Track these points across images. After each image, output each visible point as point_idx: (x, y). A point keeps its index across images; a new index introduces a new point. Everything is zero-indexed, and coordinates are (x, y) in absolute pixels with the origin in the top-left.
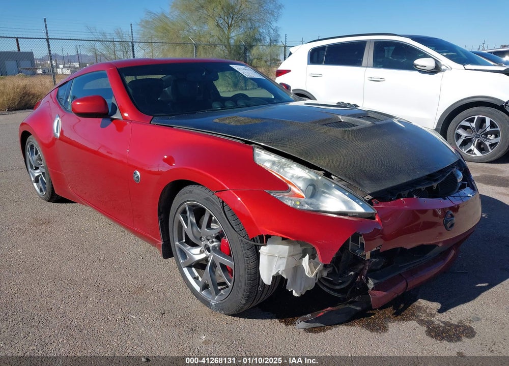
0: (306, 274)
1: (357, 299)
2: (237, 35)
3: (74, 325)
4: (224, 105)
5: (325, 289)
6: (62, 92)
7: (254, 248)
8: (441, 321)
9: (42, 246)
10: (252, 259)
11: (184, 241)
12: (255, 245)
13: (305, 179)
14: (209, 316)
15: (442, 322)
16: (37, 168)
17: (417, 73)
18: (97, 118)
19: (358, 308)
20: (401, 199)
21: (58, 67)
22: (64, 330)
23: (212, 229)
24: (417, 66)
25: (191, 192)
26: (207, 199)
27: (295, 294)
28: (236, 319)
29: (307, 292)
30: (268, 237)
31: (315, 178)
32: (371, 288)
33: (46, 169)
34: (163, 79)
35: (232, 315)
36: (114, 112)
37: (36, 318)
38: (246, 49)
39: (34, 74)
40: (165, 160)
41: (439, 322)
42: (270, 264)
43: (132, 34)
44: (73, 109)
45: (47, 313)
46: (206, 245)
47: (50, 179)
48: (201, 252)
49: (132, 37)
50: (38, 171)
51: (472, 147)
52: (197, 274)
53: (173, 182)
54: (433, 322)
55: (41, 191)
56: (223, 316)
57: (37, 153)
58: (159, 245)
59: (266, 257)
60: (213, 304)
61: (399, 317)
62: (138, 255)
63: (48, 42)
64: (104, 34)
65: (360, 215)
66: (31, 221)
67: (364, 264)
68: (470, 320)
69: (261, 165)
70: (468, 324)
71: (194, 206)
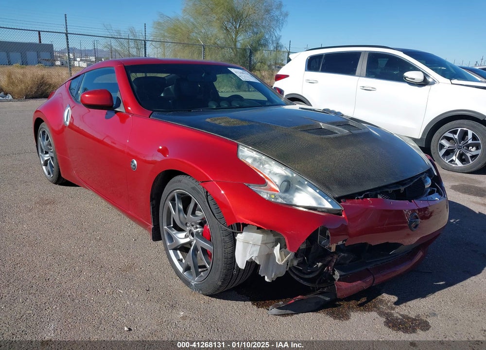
0: (277, 261)
1: (325, 290)
2: (242, 40)
3: (68, 295)
4: (219, 104)
5: (295, 277)
6: (74, 84)
7: (232, 234)
8: (399, 314)
9: (45, 223)
10: (230, 245)
11: (172, 226)
12: (233, 232)
13: (280, 176)
14: (189, 295)
15: (401, 315)
16: (47, 153)
17: (406, 85)
18: (102, 109)
19: (328, 299)
20: (368, 199)
21: (75, 60)
22: (58, 298)
23: (197, 216)
24: (407, 79)
25: (180, 181)
26: (194, 188)
27: (267, 279)
28: (212, 299)
29: (278, 278)
30: (245, 225)
31: (290, 175)
32: (337, 280)
33: (54, 154)
34: (166, 78)
35: (210, 296)
36: (118, 106)
37: (34, 286)
38: (251, 53)
39: (53, 65)
40: (159, 151)
41: (398, 315)
42: (245, 249)
43: (145, 33)
44: (82, 101)
45: (45, 282)
46: (190, 230)
47: (58, 163)
48: (186, 237)
49: (145, 36)
50: (48, 155)
51: (454, 158)
52: (181, 257)
53: (165, 171)
54: (392, 314)
55: (49, 174)
56: (202, 296)
57: (47, 139)
58: (150, 228)
59: (242, 243)
60: (193, 284)
61: (362, 308)
62: (131, 237)
63: (67, 37)
64: (119, 32)
65: (328, 211)
66: (38, 200)
67: (332, 256)
68: (427, 315)
69: (243, 161)
70: (425, 319)
71: (182, 194)
